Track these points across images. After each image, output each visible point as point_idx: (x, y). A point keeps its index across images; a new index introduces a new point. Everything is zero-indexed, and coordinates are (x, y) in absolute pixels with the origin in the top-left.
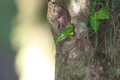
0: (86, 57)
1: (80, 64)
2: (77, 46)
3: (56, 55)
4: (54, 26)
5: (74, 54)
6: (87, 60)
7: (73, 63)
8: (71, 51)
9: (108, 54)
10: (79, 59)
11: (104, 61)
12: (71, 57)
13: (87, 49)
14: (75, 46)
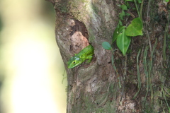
0: (110, 90)
1: (102, 99)
2: (98, 75)
3: (68, 87)
4: (64, 46)
5: (93, 85)
6: (112, 93)
7: (92, 98)
8: (90, 82)
9: (142, 84)
10: (101, 93)
11: (136, 95)
12: (89, 90)
13: (111, 78)
14: (95, 74)
